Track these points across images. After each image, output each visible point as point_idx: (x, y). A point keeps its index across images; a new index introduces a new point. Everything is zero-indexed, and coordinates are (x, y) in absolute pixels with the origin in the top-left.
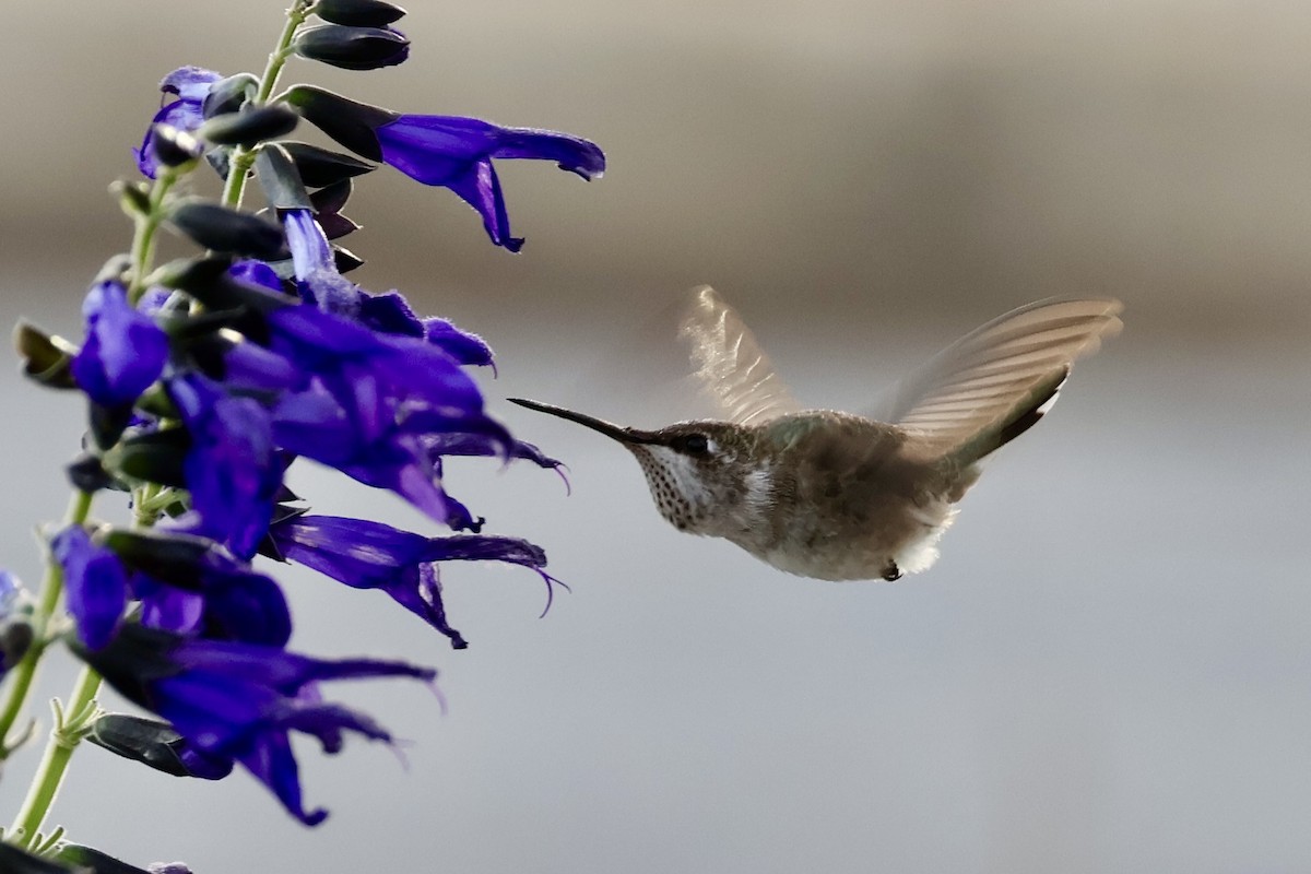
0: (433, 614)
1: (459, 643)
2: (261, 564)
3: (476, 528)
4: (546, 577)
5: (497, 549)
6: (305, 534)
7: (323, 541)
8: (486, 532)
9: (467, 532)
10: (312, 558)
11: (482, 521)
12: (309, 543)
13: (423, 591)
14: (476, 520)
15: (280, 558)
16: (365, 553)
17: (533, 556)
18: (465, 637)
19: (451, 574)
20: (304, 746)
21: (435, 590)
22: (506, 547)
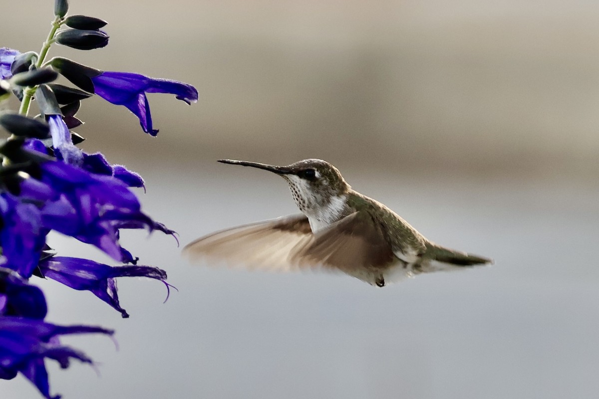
0: (114, 302)
1: (125, 315)
2: (34, 280)
3: (134, 262)
4: (167, 285)
5: (144, 272)
6: (54, 265)
7: (64, 269)
8: (139, 264)
9: (130, 264)
10: (57, 276)
11: (137, 259)
12: (56, 269)
13: (109, 291)
14: (134, 259)
15: (42, 276)
16: (82, 274)
17: (160, 274)
18: (128, 312)
19: (123, 284)
20: (51, 365)
21: (114, 291)
22: (148, 270)
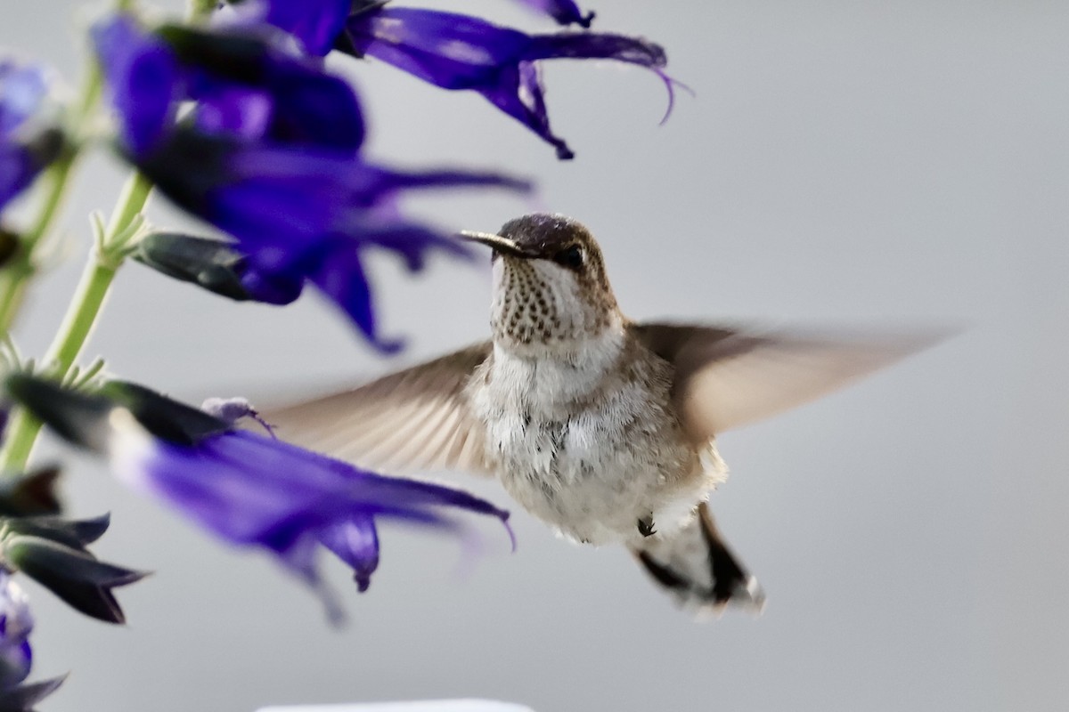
0: (536, 120)
1: (565, 154)
2: (337, 62)
3: (586, 23)
4: (667, 80)
5: (609, 47)
6: (387, 28)
7: (412, 38)
8: (597, 28)
9: (575, 28)
10: (396, 55)
11: (592, 16)
12: (393, 38)
13: (524, 95)
14: (584, 14)
15: (356, 52)
16: (457, 51)
17: (651, 56)
18: (572, 145)
21: (537, 93)
22: (619, 44)
